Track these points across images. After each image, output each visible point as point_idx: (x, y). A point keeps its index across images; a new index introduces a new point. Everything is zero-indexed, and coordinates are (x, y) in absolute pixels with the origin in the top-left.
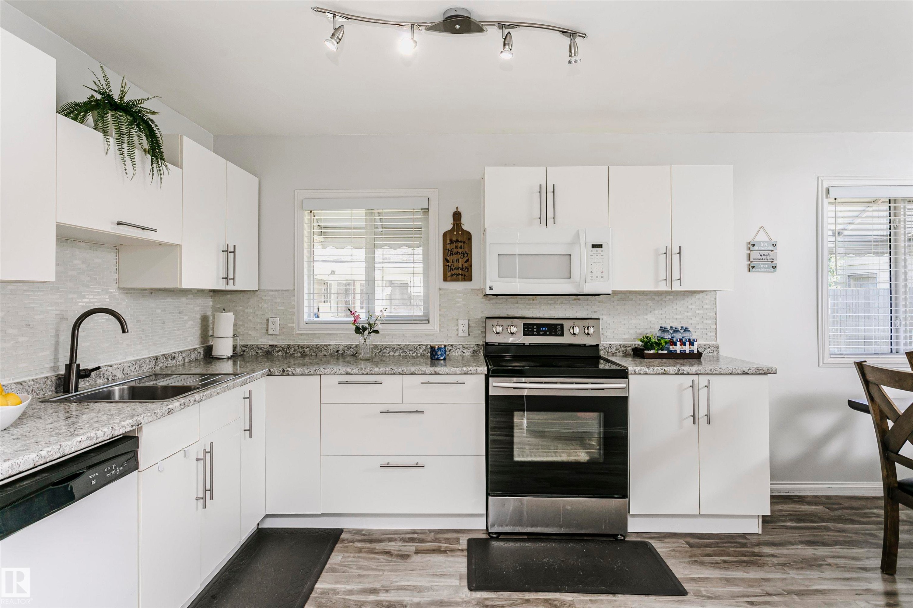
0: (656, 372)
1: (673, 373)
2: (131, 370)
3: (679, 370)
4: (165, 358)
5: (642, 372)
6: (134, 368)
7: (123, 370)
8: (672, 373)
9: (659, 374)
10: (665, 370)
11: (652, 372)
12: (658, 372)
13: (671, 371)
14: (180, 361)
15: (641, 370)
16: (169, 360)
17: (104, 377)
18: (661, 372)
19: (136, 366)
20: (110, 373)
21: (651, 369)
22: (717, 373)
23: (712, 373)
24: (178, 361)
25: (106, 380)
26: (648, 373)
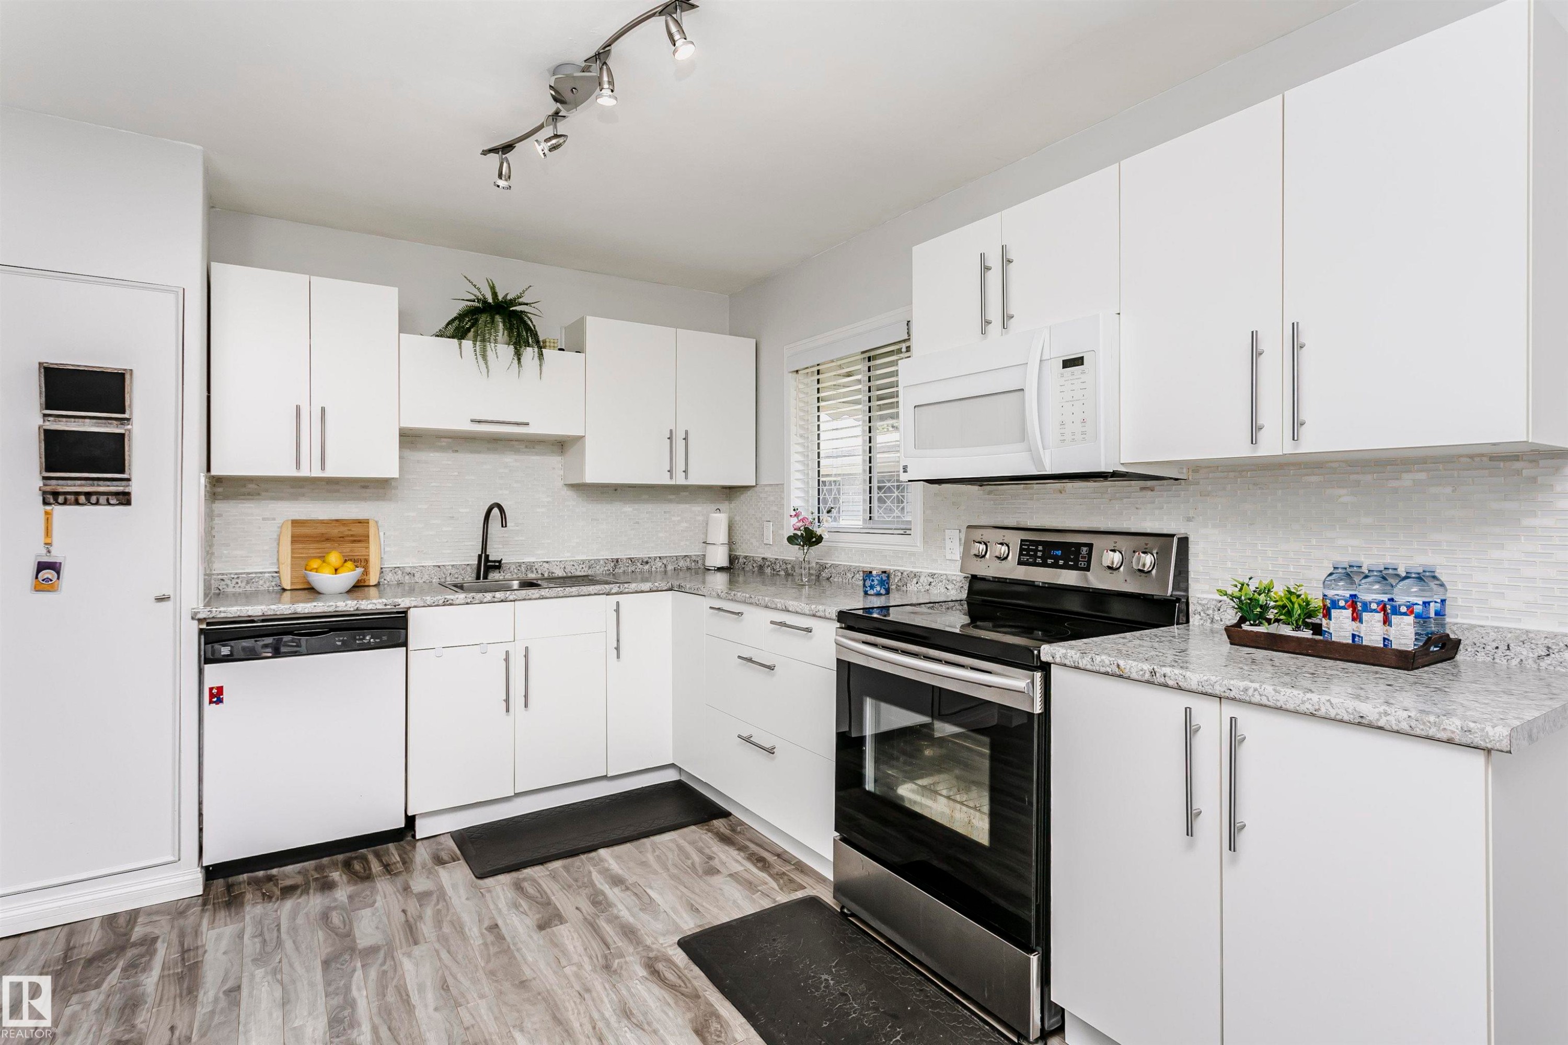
0: (1098, 668)
1: (1140, 678)
2: (576, 569)
3: (1153, 673)
4: (631, 561)
5: (1067, 662)
6: (581, 568)
7: (565, 568)
8: (1136, 677)
9: (1107, 674)
10: (1118, 666)
11: (1089, 667)
12: (1103, 670)
13: (1134, 670)
14: (658, 567)
15: (1065, 656)
16: (639, 564)
17: (537, 572)
18: (1109, 670)
19: (584, 566)
20: (545, 569)
21: (1088, 659)
22: (1265, 701)
23: (1247, 699)
24: (654, 567)
25: (540, 576)
26: (1081, 665)
